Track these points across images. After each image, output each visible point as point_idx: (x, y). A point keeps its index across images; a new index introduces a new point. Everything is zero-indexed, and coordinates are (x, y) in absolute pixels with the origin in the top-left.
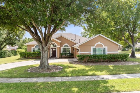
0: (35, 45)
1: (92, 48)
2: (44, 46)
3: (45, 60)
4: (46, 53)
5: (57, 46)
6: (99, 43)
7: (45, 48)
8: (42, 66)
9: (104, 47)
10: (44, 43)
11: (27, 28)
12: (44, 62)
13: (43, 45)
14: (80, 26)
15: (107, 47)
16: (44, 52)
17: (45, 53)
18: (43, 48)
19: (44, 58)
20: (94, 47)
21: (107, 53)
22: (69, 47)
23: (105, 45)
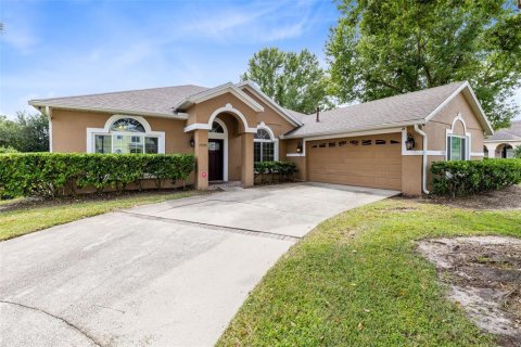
1: (448, 134)
5: (248, 130)
9: (466, 134)
15: (470, 135)
20: (451, 133)
21: (469, 155)
22: (274, 139)
23: (467, 128)
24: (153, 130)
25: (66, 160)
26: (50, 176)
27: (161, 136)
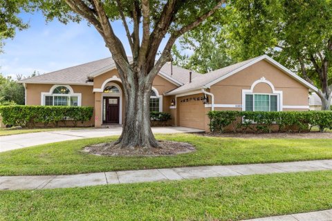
0: (52, 85)
1: (245, 92)
2: (140, 74)
3: (143, 118)
4: (145, 95)
6: (263, 80)
7: (145, 80)
9: (275, 92)
12: (139, 126)
13: (139, 70)
15: (281, 92)
16: (139, 94)
18: (136, 79)
19: (140, 111)
20: (250, 92)
21: (281, 107)
22: (158, 96)
23: (276, 88)
24: (74, 92)
25: (30, 108)
26: (24, 116)
27: (79, 96)
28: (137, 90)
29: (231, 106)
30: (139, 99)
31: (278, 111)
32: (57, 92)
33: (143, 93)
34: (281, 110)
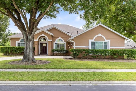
1: (90, 41)
2: (28, 35)
3: (29, 52)
4: (31, 43)
5: (48, 40)
6: (100, 35)
7: (30, 37)
8: (26, 58)
9: (106, 41)
10: (28, 31)
11: (7, 12)
12: (28, 55)
14: (76, 13)
15: (109, 41)
17: (29, 43)
18: (27, 37)
19: (28, 49)
20: (93, 40)
21: (109, 48)
22: (64, 42)
23: (107, 39)
28: (27, 41)
29: (83, 47)
30: (28, 44)
31: (108, 49)
32: (22, 41)
33: (29, 42)
34: (109, 49)
